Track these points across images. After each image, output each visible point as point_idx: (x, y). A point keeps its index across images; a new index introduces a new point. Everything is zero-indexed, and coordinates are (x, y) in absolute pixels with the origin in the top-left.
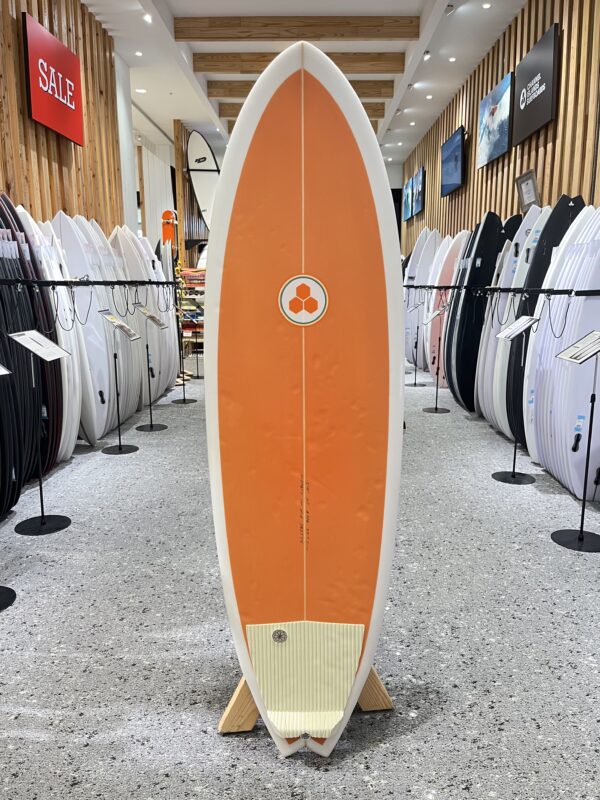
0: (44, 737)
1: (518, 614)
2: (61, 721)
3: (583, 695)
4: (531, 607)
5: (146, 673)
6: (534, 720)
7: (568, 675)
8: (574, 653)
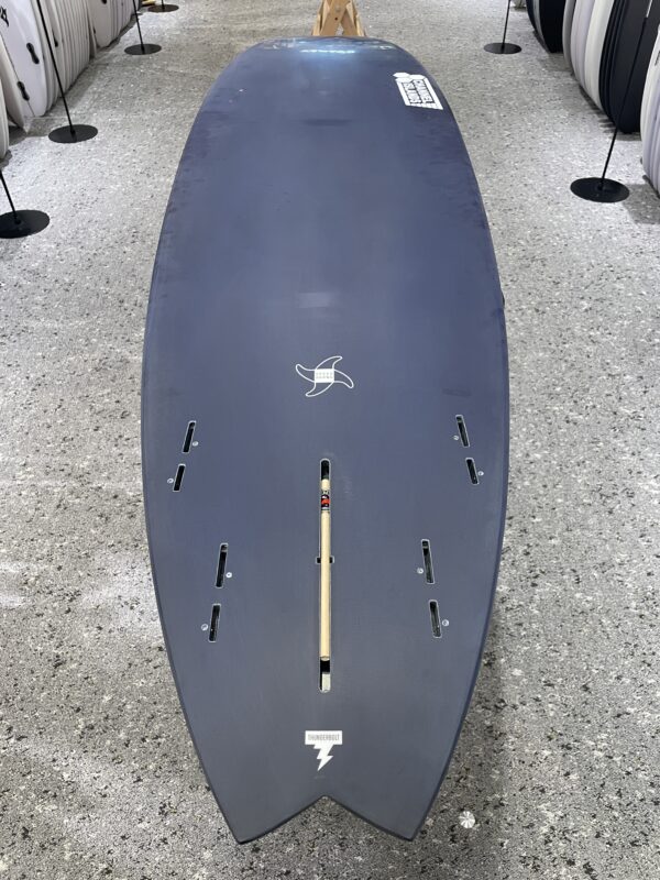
0: (17, 601)
1: (573, 415)
2: (37, 578)
3: (636, 536)
4: (591, 403)
5: (130, 508)
6: (574, 571)
7: (621, 505)
8: (634, 472)
